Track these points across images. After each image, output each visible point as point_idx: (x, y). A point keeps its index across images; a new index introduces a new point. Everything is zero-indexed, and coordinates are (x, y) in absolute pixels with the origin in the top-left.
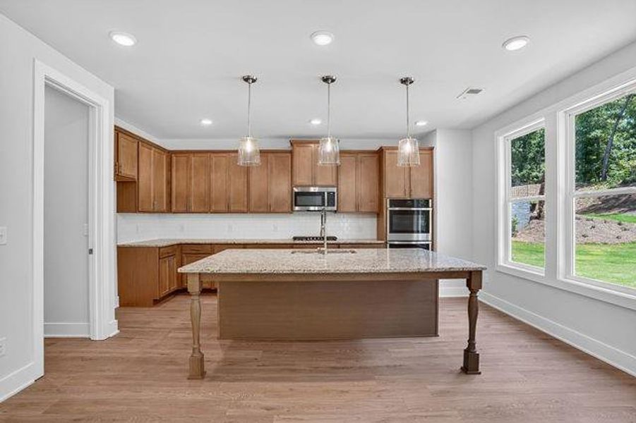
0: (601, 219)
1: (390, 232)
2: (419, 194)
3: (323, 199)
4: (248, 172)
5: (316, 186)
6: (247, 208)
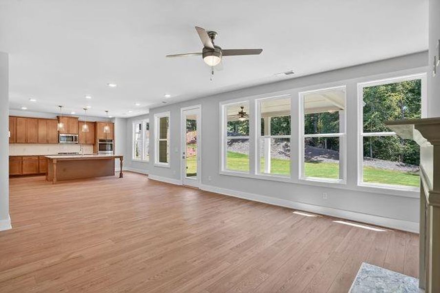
1: (100, 150)
2: (109, 138)
3: (73, 139)
4: (37, 127)
5: (70, 134)
6: (37, 141)
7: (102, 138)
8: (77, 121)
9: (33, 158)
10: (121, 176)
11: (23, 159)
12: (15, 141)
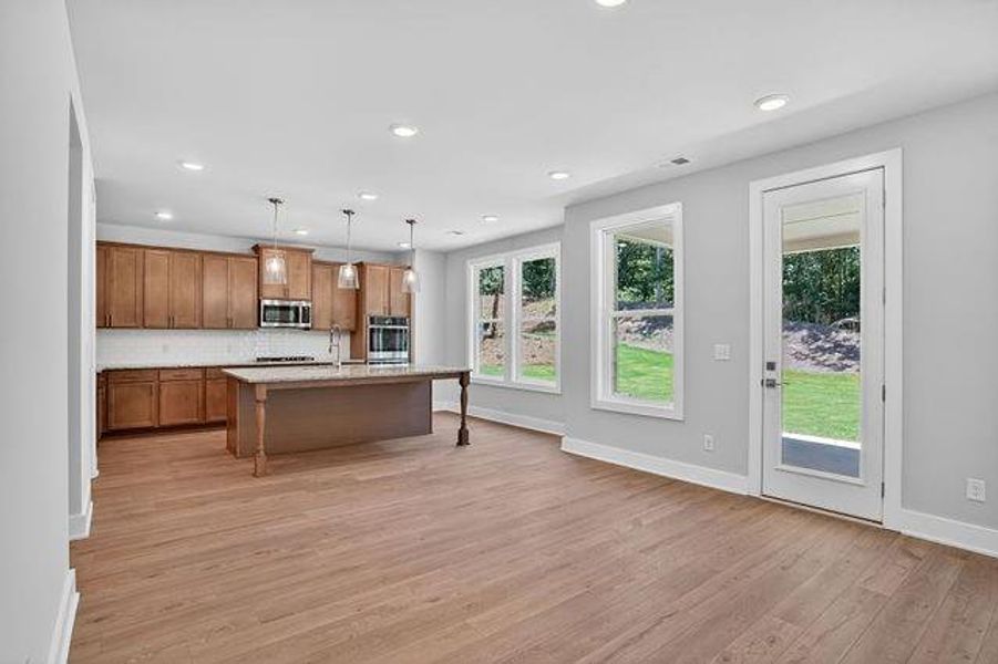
0: (547, 338)
1: (370, 350)
2: (398, 313)
3: (297, 315)
4: (200, 277)
5: (288, 300)
6: (200, 322)
7: (379, 312)
8: (309, 263)
9: (190, 375)
10: (463, 438)
11: (162, 377)
12: (140, 322)
